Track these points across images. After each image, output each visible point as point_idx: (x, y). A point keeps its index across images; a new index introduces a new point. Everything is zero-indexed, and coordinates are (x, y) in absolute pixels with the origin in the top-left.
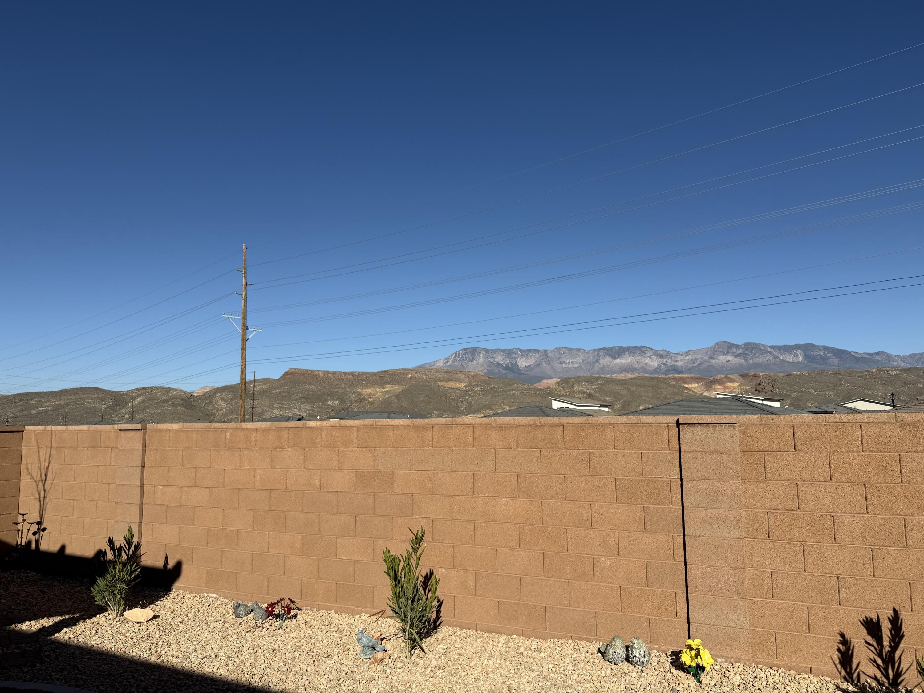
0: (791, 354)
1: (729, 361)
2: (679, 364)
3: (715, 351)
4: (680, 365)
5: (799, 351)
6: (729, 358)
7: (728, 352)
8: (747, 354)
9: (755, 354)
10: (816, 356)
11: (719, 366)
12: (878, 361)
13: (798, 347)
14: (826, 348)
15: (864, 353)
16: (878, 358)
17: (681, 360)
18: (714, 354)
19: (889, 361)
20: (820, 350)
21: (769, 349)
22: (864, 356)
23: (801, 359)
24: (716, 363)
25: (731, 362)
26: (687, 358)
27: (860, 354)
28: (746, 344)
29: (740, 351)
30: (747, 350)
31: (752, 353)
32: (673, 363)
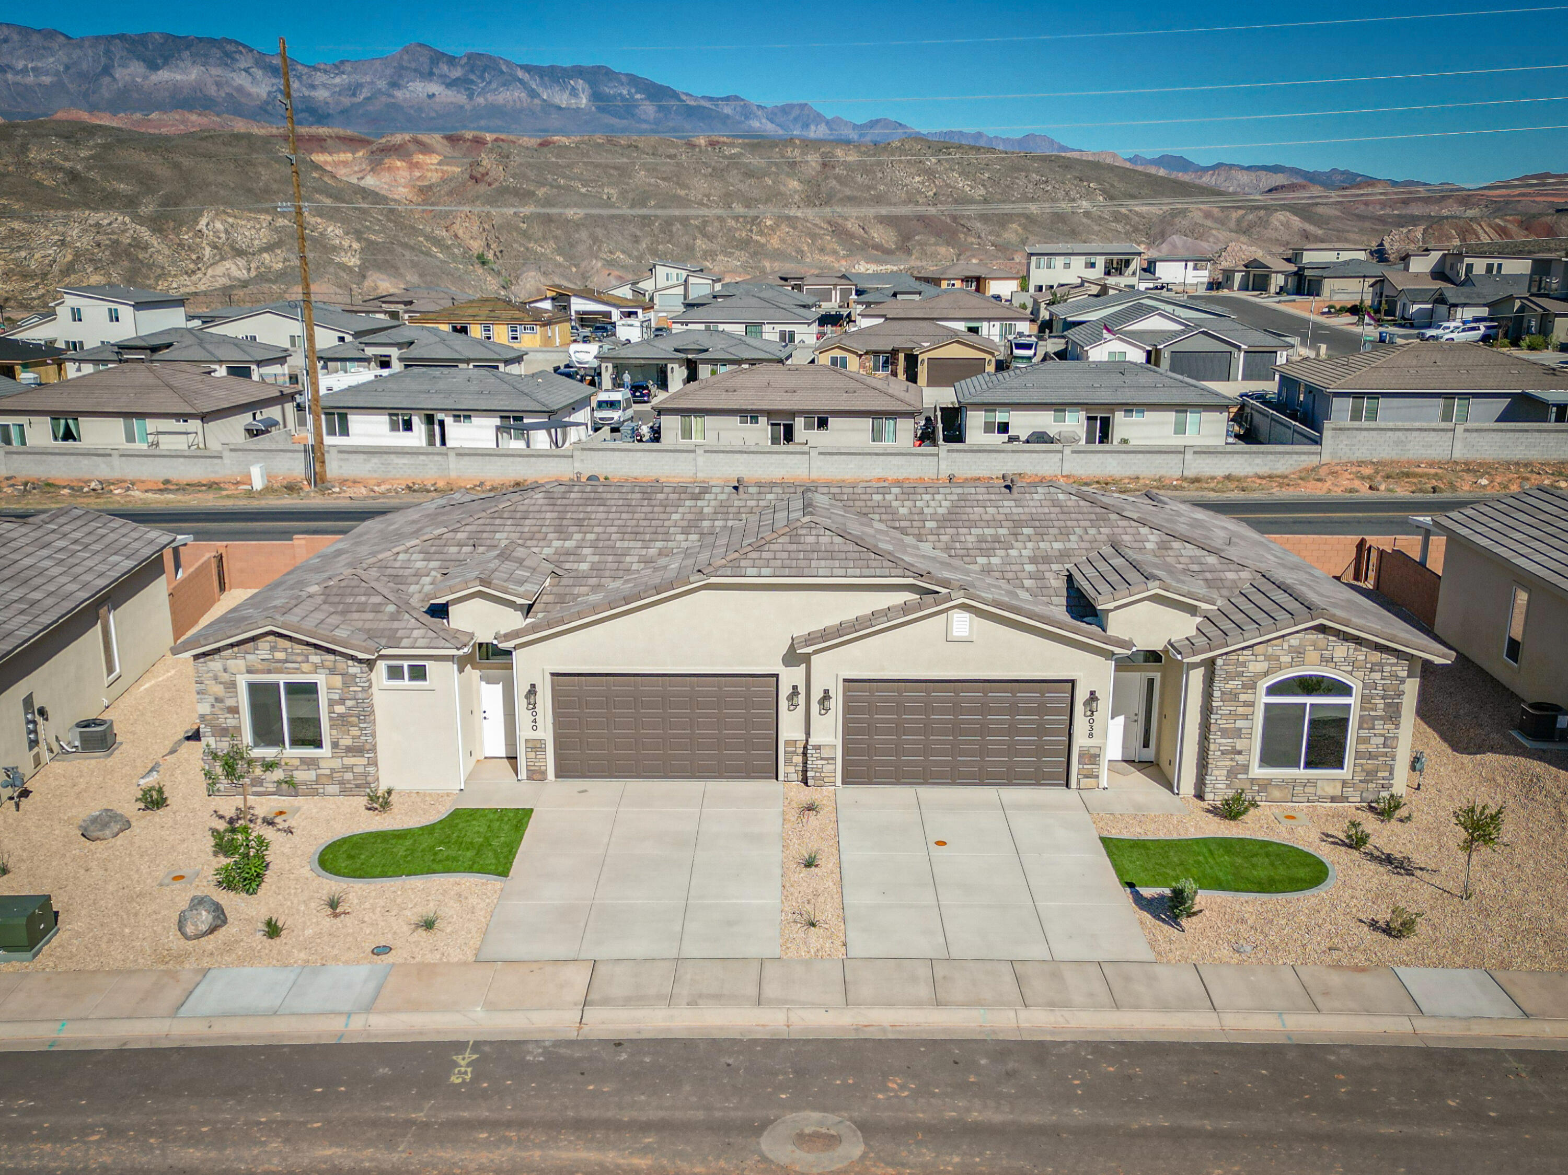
0: (563, 89)
1: (434, 95)
2: (321, 94)
3: (402, 68)
4: (321, 99)
5: (581, 82)
6: (434, 88)
7: (431, 74)
8: (472, 82)
9: (489, 83)
10: (614, 97)
11: (411, 107)
12: (728, 116)
13: (578, 72)
14: (634, 80)
15: (703, 97)
16: (727, 110)
17: (324, 85)
18: (400, 76)
19: (747, 118)
20: (622, 84)
21: (520, 74)
22: (703, 103)
23: (584, 101)
24: (405, 99)
25: (437, 99)
26: (337, 80)
27: (696, 99)
28: (470, 56)
29: (457, 73)
30: (472, 71)
31: (483, 79)
32: (307, 93)
